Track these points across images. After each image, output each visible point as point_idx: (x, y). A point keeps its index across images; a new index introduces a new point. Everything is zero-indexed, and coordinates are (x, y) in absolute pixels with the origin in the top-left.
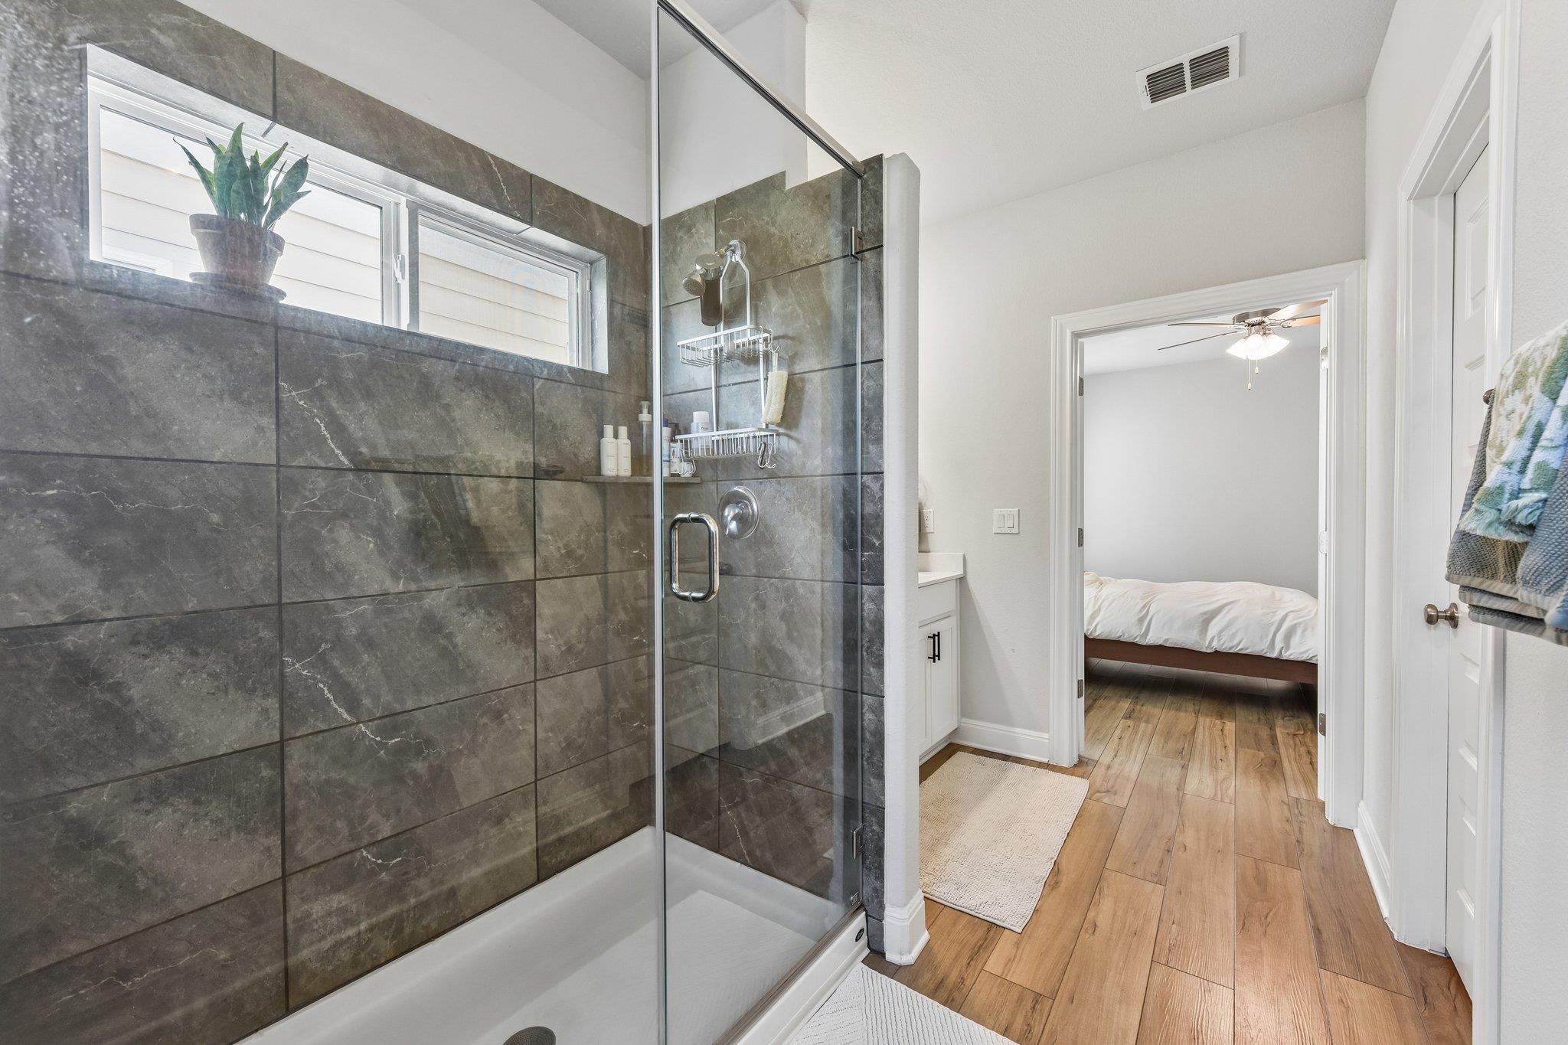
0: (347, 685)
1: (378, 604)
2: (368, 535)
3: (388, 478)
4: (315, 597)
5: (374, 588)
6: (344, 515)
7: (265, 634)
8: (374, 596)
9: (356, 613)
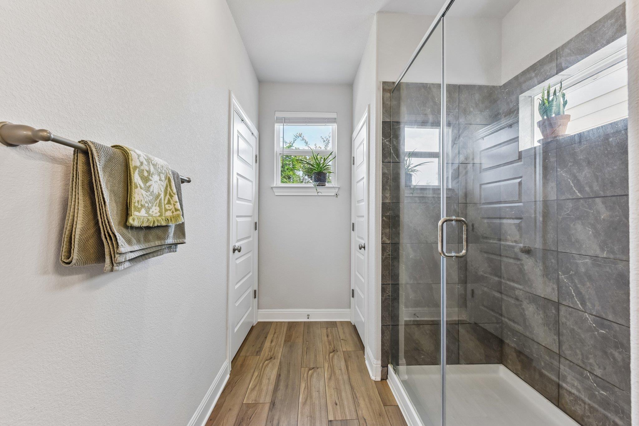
0: (581, 293)
1: (593, 261)
2: (589, 228)
3: (598, 200)
4: (568, 251)
5: (591, 253)
6: (579, 218)
7: (553, 261)
8: (592, 256)
9: (584, 262)
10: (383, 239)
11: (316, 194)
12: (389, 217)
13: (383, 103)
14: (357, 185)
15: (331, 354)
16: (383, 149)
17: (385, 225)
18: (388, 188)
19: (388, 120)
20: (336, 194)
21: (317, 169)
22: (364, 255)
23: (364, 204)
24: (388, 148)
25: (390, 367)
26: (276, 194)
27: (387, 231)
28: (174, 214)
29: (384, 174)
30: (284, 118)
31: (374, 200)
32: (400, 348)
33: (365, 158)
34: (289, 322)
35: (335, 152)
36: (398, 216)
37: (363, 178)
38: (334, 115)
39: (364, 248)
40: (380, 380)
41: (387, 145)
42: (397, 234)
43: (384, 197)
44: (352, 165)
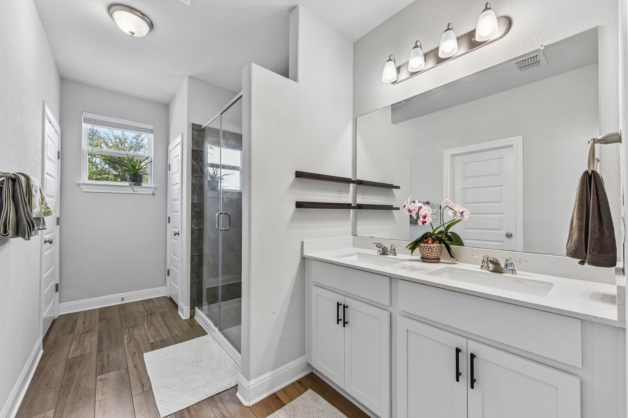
10: (192, 227)
11: (133, 192)
12: (196, 212)
13: (192, 138)
14: (172, 187)
15: (149, 317)
16: (192, 168)
17: (193, 217)
18: (196, 193)
19: (196, 149)
20: (153, 194)
21: (133, 170)
22: (178, 240)
23: (178, 203)
24: (196, 167)
25: (196, 308)
26: (84, 190)
27: (195, 221)
28: (46, 211)
29: (192, 184)
30: (94, 119)
31: (186, 201)
32: (203, 296)
33: (179, 170)
34: (100, 309)
35: (151, 158)
36: (203, 211)
37: (178, 183)
38: (151, 127)
39: (178, 234)
40: (189, 318)
41: (195, 165)
42: (202, 223)
43: (193, 199)
44: (168, 171)
